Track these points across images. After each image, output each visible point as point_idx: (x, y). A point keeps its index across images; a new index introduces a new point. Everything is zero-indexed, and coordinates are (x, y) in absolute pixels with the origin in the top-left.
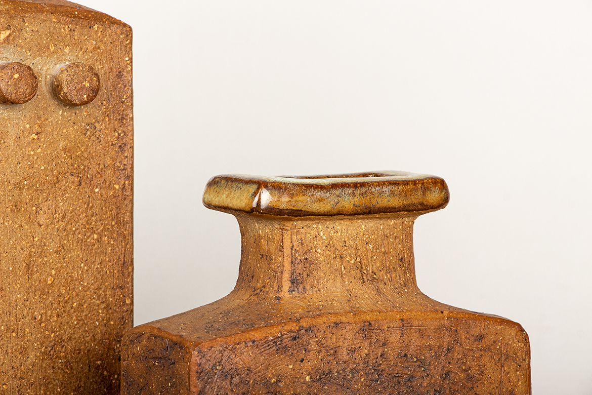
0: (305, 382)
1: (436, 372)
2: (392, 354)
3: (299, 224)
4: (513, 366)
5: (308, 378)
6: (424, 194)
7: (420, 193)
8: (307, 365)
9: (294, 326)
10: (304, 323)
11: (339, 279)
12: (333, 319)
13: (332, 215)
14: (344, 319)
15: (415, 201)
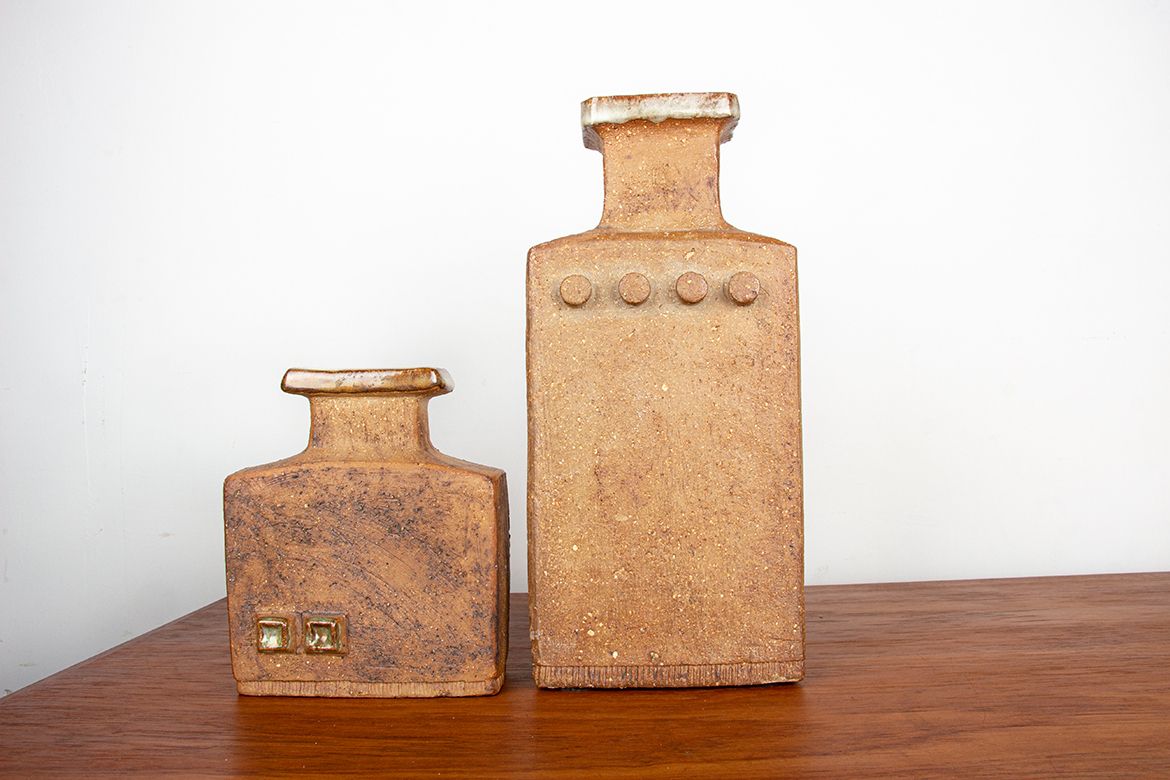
0: (304, 509)
1: (409, 506)
2: (373, 491)
3: (319, 399)
4: (478, 506)
5: (306, 506)
6: (413, 378)
7: (410, 378)
8: (304, 496)
9: (295, 469)
10: (304, 467)
11: (348, 438)
12: (328, 465)
13: (338, 393)
14: (336, 466)
15: (404, 384)
